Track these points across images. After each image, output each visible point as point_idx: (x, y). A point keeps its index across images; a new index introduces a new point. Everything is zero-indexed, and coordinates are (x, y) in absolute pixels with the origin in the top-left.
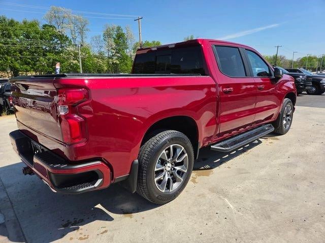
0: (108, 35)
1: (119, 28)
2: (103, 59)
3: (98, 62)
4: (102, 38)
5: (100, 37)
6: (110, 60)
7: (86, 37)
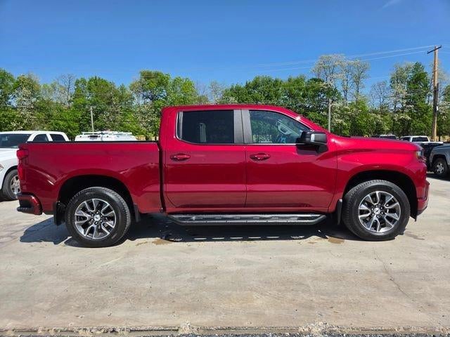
0: (398, 79)
1: (417, 66)
2: (384, 114)
3: (375, 118)
4: (388, 84)
5: (384, 83)
6: (396, 115)
7: (363, 87)
